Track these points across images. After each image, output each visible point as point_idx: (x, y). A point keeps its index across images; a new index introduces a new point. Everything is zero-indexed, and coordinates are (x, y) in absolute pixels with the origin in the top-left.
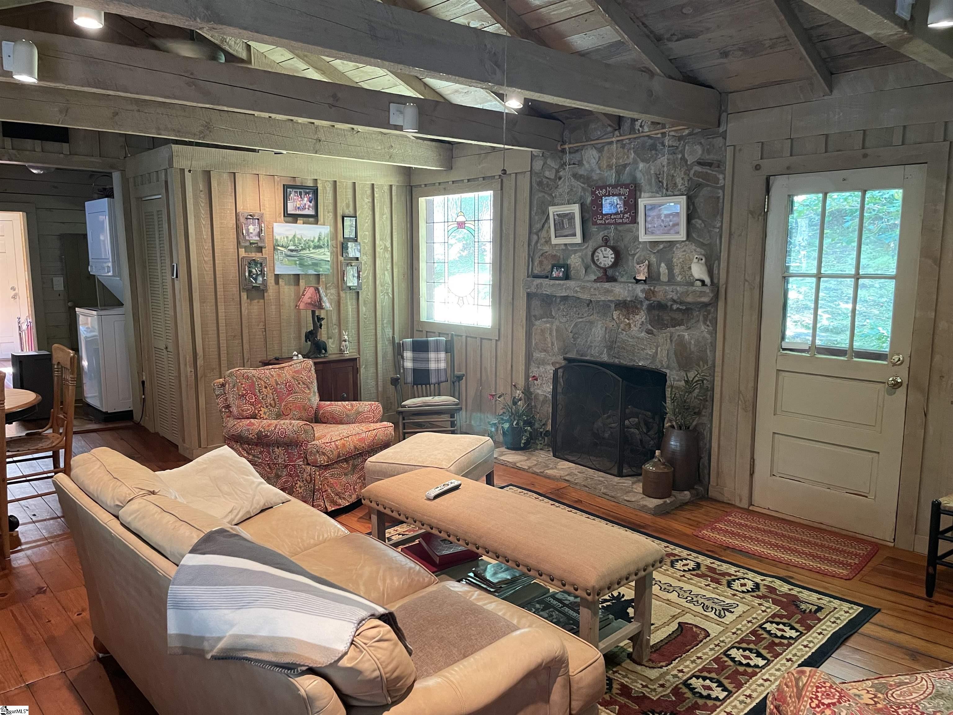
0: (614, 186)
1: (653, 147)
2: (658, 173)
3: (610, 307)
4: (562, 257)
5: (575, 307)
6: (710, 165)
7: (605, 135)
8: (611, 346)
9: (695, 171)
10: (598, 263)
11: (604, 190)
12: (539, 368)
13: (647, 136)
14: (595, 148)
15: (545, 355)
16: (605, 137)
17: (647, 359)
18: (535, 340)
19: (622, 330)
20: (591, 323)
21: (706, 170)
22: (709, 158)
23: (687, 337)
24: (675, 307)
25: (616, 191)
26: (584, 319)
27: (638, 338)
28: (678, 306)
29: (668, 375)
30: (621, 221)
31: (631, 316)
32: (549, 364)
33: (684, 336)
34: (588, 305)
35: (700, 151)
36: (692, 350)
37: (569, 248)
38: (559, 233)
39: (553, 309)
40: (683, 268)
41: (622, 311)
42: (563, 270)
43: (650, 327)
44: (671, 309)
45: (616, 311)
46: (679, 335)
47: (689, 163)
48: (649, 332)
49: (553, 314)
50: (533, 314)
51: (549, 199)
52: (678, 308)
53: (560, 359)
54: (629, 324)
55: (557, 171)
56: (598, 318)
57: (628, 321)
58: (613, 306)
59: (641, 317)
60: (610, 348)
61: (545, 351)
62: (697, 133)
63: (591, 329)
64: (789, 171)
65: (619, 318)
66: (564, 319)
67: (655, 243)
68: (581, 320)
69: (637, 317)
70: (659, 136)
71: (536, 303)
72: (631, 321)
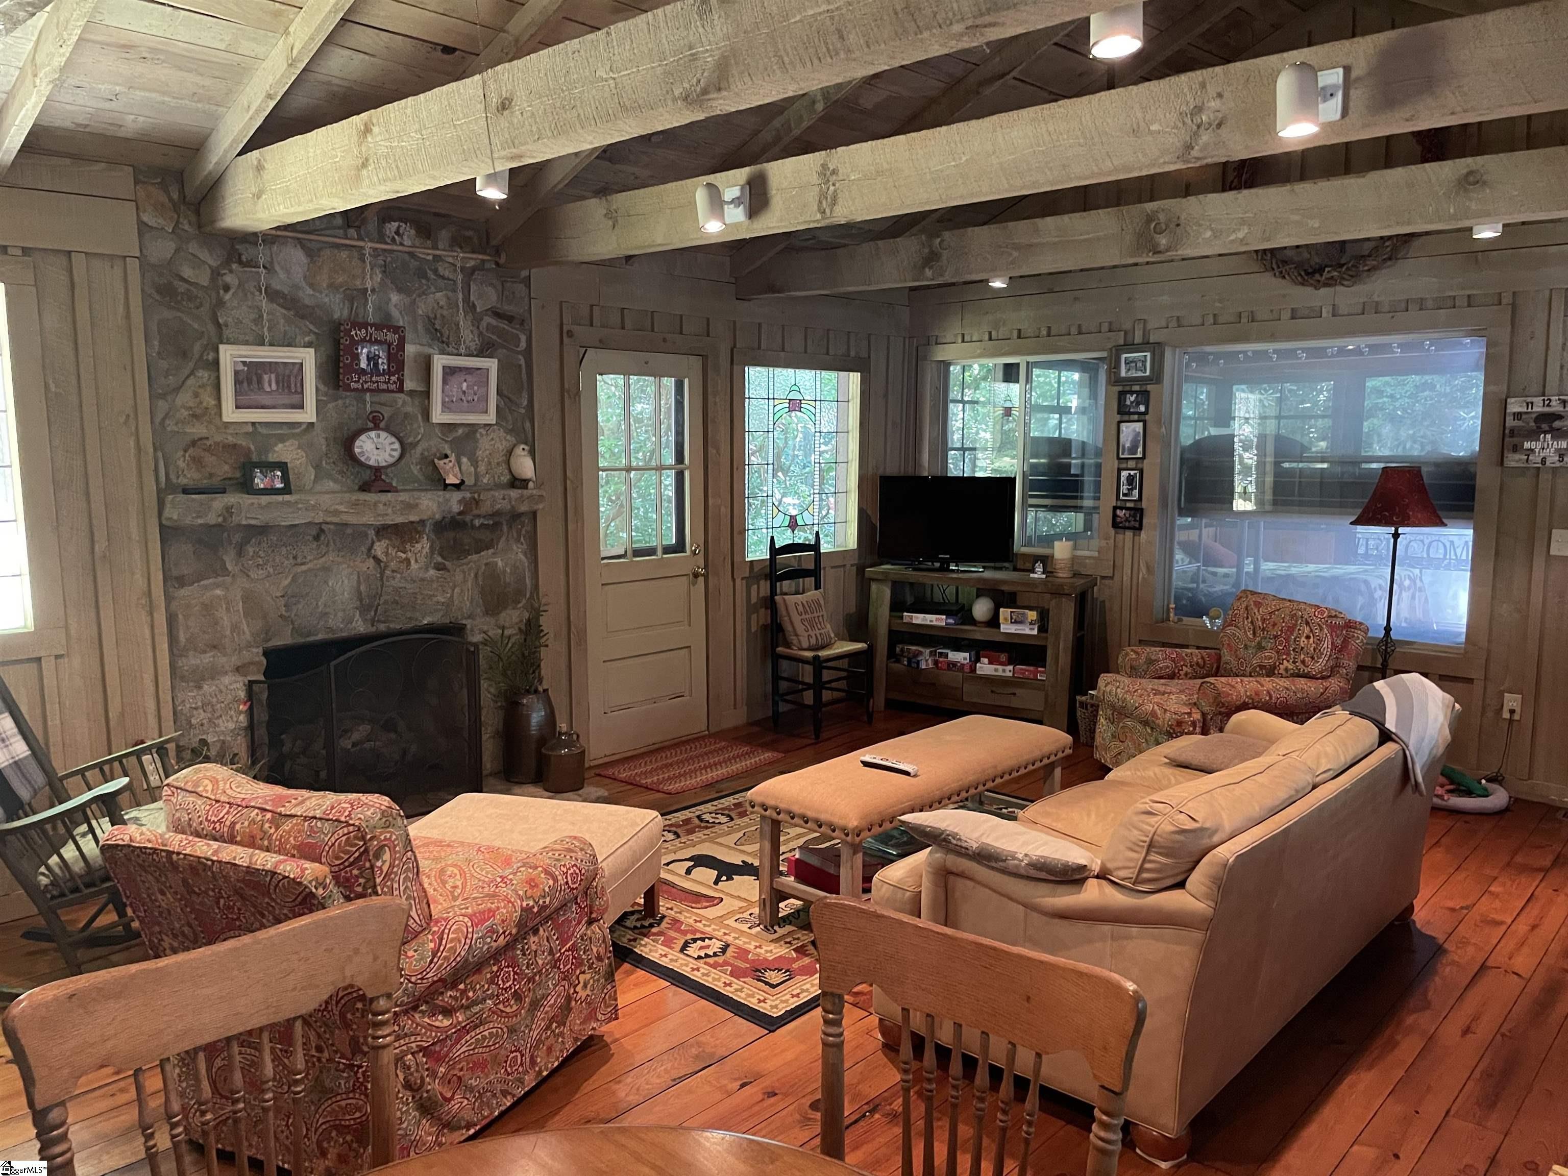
0: (378, 327)
1: (421, 274)
2: (432, 316)
3: (366, 535)
4: (252, 447)
5: (285, 545)
6: (510, 319)
7: (326, 229)
8: (366, 604)
9: (488, 324)
10: (363, 459)
11: (363, 331)
12: (200, 687)
13: (409, 253)
14: (303, 247)
15: (214, 657)
16: (328, 232)
17: (437, 610)
18: (188, 627)
19: (393, 571)
20: (326, 569)
21: (503, 325)
22: (508, 308)
23: (500, 564)
24: (477, 523)
25: (380, 336)
26: (310, 566)
27: (423, 580)
28: (482, 520)
29: (469, 627)
30: (385, 387)
31: (408, 546)
32: (226, 673)
33: (497, 564)
34: (317, 538)
35: (494, 297)
36: (508, 580)
37: (264, 431)
38: (244, 399)
39: (225, 558)
40: (490, 463)
41: (390, 540)
42: (279, 473)
43: (440, 559)
44: (473, 527)
45: (379, 541)
46: (486, 564)
47: (478, 310)
48: (439, 567)
49: (229, 566)
50: (175, 573)
51: (196, 326)
52: (482, 524)
53: (256, 655)
54: (408, 561)
55: (216, 274)
56: (340, 559)
57: (404, 556)
58: (372, 533)
59: (423, 546)
60: (364, 609)
61: (215, 647)
62: (488, 270)
63: (326, 582)
64: (603, 345)
65: (387, 554)
66: (261, 572)
67: (451, 427)
68: (304, 568)
69: (418, 546)
70: (430, 258)
71: (183, 548)
72: (410, 554)
